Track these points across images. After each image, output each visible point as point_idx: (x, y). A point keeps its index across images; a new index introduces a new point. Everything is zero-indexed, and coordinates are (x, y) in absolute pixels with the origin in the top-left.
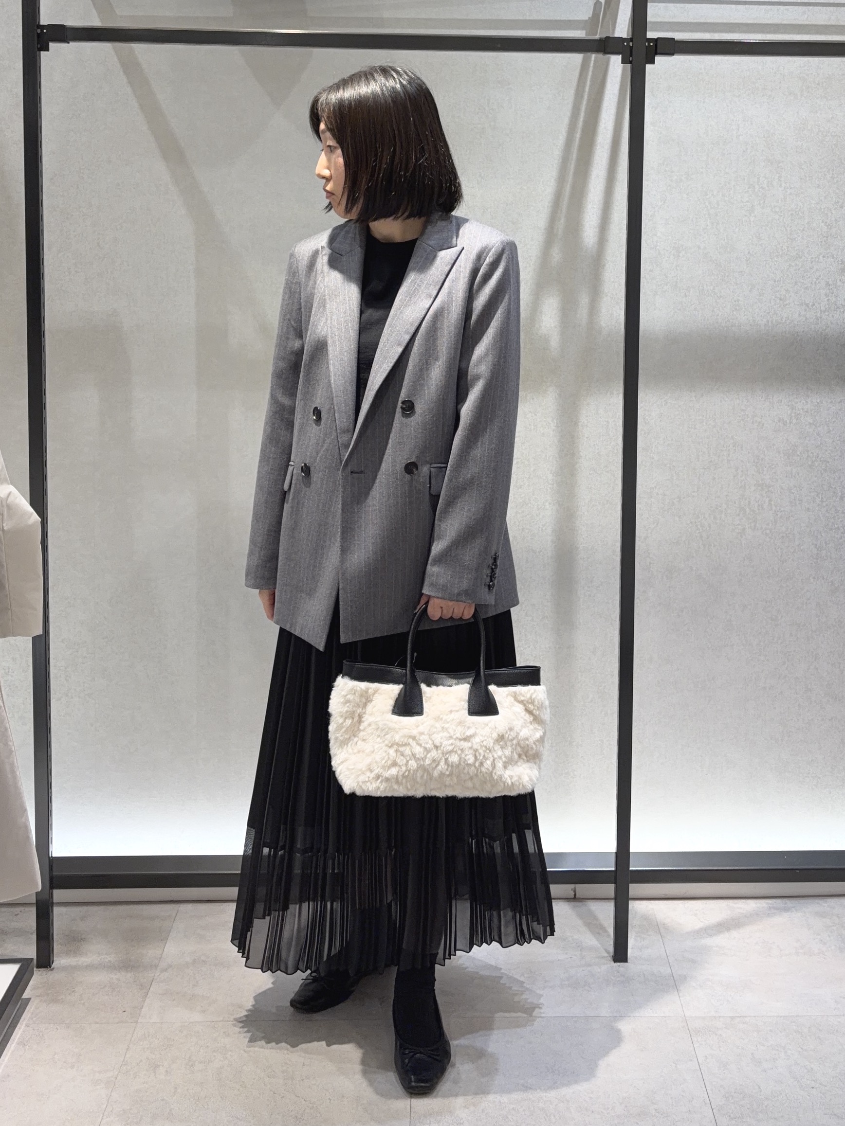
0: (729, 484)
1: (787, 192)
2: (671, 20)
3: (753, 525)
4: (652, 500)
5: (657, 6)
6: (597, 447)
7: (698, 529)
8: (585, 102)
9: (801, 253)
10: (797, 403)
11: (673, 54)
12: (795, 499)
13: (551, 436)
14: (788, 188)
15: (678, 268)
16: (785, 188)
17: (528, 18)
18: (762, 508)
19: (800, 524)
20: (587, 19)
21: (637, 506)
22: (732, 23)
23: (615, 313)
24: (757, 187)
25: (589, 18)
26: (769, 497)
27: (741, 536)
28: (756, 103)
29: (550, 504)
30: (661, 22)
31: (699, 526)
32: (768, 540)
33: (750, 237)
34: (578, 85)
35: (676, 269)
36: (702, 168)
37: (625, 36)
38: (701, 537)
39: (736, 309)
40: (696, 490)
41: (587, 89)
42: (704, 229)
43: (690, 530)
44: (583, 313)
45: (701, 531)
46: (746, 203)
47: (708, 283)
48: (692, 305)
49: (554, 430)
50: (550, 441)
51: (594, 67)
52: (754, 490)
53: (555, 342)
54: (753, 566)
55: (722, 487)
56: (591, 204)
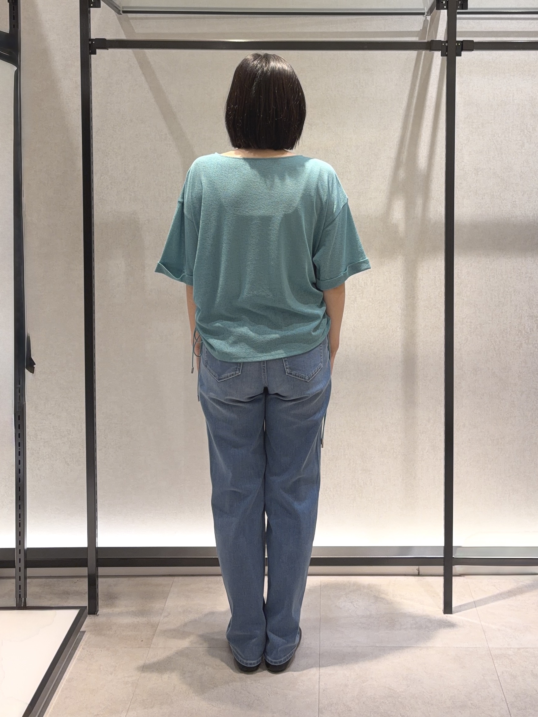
0: (511, 316)
2: (471, 30)
3: (527, 341)
4: (463, 325)
5: (462, 22)
6: (429, 293)
7: (493, 344)
8: (418, 81)
11: (473, 50)
13: (400, 286)
17: (383, 30)
18: (533, 330)
20: (420, 30)
21: (455, 330)
22: (508, 32)
23: (438, 209)
24: (526, 131)
25: (421, 30)
26: (537, 324)
27: (520, 348)
28: (524, 80)
29: (400, 328)
30: (465, 32)
31: (493, 342)
33: (523, 162)
34: (414, 71)
35: (477, 183)
36: (492, 120)
37: (443, 40)
38: (495, 349)
39: (514, 207)
40: (491, 319)
41: (420, 73)
42: (493, 157)
43: (487, 344)
44: (419, 210)
45: (494, 344)
46: (519, 141)
47: (496, 191)
48: (486, 204)
49: (402, 282)
50: (399, 289)
51: (424, 60)
52: (527, 320)
53: (402, 227)
54: (527, 367)
55: (507, 318)
56: (423, 142)
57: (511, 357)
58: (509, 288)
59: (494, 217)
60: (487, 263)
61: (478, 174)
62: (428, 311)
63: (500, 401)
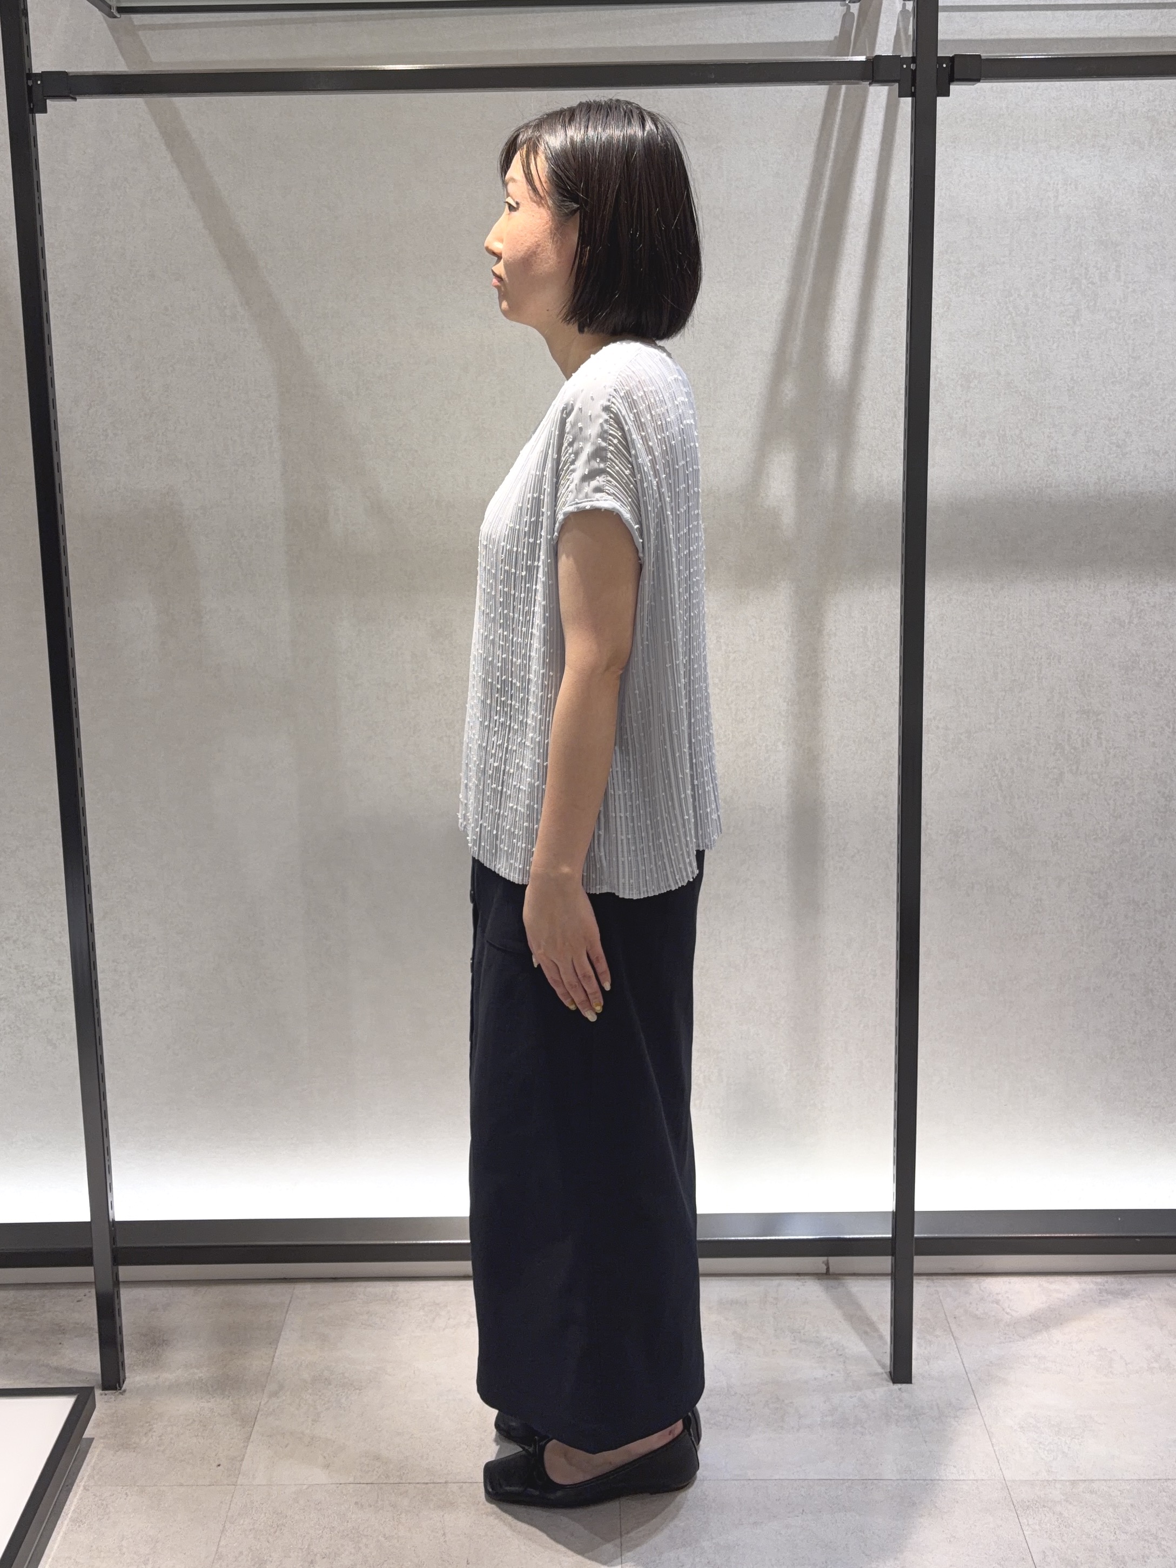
0: (1040, 712)
1: (1128, 288)
2: (957, 37)
3: (1074, 767)
4: (929, 735)
6: (850, 664)
7: (996, 775)
8: (829, 167)
9: (1148, 378)
10: (1140, 595)
11: (977, 81)
12: (1135, 731)
13: (784, 649)
14: (1130, 282)
15: (968, 406)
16: (1125, 282)
17: (744, 40)
18: (1088, 744)
19: (1141, 764)
20: (833, 38)
22: (1047, 39)
24: (1084, 281)
25: (836, 37)
26: (1098, 728)
27: (1057, 784)
28: (1082, 157)
29: (784, 743)
30: (942, 41)
31: (997, 772)
32: (1096, 787)
33: (1075, 356)
34: (820, 139)
35: (966, 407)
36: (1004, 256)
38: (1000, 786)
39: (1052, 462)
40: (993, 721)
41: (833, 144)
42: (1006, 346)
43: (983, 776)
45: (1000, 777)
46: (1067, 305)
47: (1011, 425)
48: (988, 458)
49: (787, 642)
50: (783, 657)
51: (844, 110)
52: (1077, 720)
53: (788, 517)
54: (1075, 823)
55: (1031, 717)
56: (840, 314)
57: (1038, 803)
58: (1036, 650)
59: (1006, 487)
60: (987, 593)
61: (969, 387)
62: (850, 704)
63: (1010, 901)
